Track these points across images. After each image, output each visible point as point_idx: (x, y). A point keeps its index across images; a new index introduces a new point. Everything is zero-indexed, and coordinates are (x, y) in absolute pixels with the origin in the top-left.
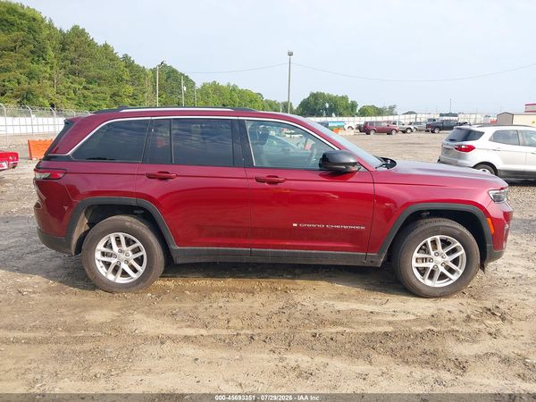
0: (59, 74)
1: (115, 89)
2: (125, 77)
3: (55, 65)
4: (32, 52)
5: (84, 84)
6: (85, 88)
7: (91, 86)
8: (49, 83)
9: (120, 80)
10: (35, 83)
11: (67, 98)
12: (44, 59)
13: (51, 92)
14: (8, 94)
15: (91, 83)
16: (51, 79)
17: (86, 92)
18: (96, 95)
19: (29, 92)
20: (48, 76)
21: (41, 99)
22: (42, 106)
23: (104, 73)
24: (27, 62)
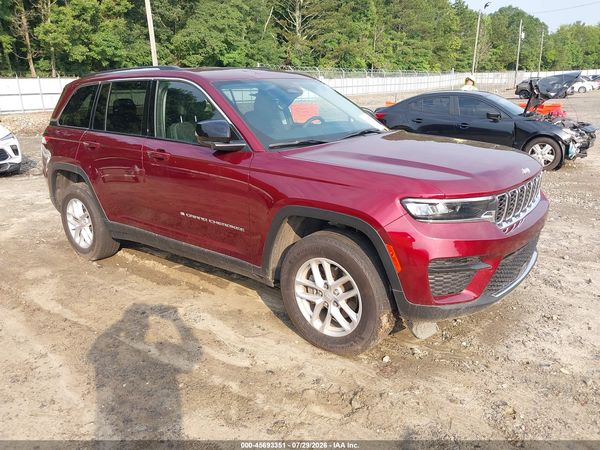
0: (380, 31)
1: (440, 42)
2: (454, 27)
3: (375, 21)
4: (354, 9)
5: (405, 39)
6: (406, 44)
7: (412, 41)
8: (369, 41)
9: (448, 31)
10: (354, 42)
11: (385, 57)
12: (366, 16)
13: (368, 51)
14: (328, 55)
15: (413, 38)
16: (371, 36)
17: (406, 49)
18: (416, 51)
19: (347, 52)
20: (367, 33)
21: (358, 59)
22: (358, 67)
23: (428, 25)
24: (349, 21)
